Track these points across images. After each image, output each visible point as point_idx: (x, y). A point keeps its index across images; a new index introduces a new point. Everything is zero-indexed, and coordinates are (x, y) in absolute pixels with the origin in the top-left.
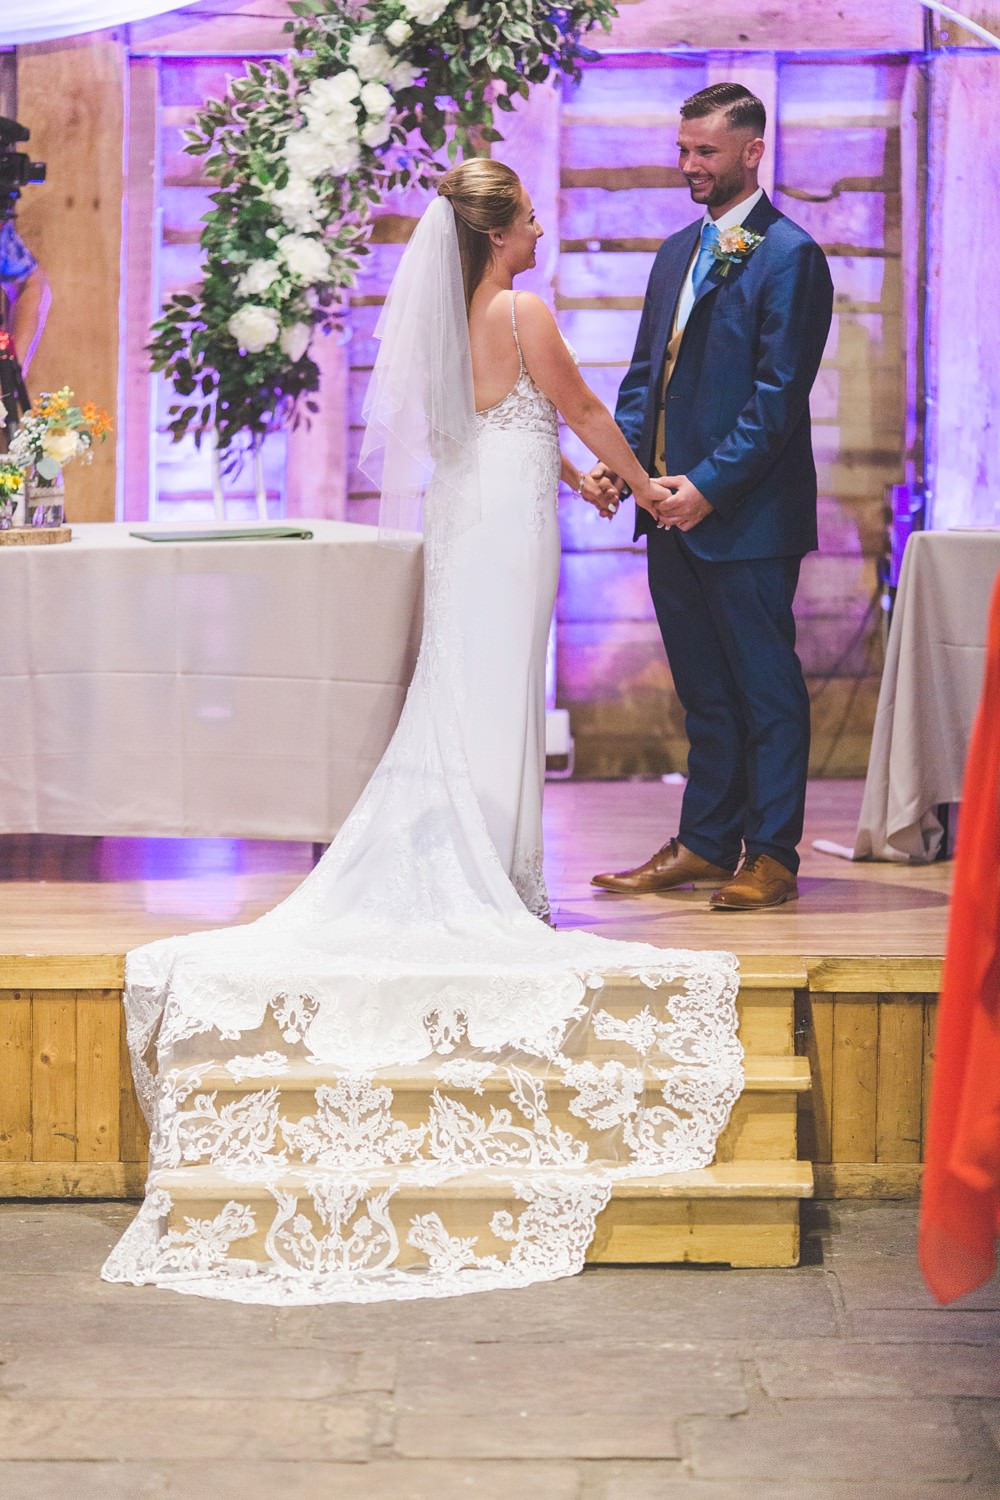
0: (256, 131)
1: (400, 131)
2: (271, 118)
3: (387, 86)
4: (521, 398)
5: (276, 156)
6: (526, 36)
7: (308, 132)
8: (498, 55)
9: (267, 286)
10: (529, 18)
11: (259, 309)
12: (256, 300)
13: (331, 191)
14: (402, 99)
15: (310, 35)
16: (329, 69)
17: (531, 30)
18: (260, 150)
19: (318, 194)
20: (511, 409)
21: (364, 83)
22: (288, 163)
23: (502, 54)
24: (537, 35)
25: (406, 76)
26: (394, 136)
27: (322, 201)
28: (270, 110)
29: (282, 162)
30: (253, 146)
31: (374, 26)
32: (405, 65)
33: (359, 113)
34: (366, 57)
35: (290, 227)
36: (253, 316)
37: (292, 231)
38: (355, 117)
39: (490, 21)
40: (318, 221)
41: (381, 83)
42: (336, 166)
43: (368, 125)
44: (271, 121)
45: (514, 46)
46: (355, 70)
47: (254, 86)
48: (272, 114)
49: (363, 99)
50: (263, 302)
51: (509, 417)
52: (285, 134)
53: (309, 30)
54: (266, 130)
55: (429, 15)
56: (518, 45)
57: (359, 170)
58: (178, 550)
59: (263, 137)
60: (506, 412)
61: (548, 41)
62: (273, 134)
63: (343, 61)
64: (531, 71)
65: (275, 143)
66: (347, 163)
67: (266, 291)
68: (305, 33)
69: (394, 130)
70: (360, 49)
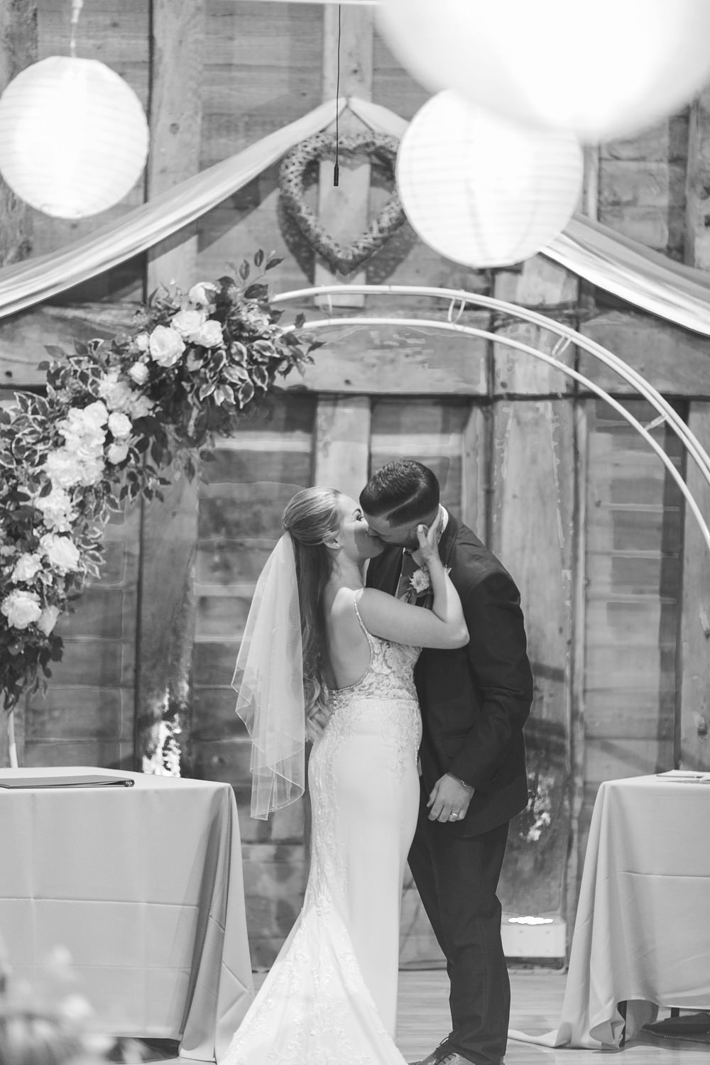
0: (21, 449)
1: (135, 452)
2: (33, 439)
3: (127, 415)
4: (377, 674)
5: (38, 469)
6: (243, 378)
7: (65, 451)
8: (221, 392)
9: (33, 575)
10: (245, 364)
11: (25, 593)
12: (22, 587)
13: (81, 498)
14: (139, 425)
15: (63, 372)
16: (82, 400)
17: (246, 373)
18: (25, 464)
19: (72, 501)
20: (371, 684)
21: (110, 412)
22: (49, 475)
23: (224, 392)
24: (250, 375)
25: (143, 407)
26: (132, 455)
27: (73, 507)
28: (32, 433)
29: (43, 475)
30: (19, 462)
31: (119, 366)
32: (144, 398)
33: (106, 436)
34: (113, 391)
35: (49, 528)
36: (21, 599)
37: (50, 531)
38: (103, 440)
39: (212, 365)
40: (70, 523)
41: (123, 412)
42: (87, 479)
43: (113, 445)
44: (34, 441)
45: (233, 385)
46: (104, 402)
47: (21, 413)
48: (34, 436)
49: (110, 425)
50: (28, 588)
51: (370, 690)
52: (46, 452)
53: (63, 368)
54: (29, 449)
55: (169, 359)
56: (236, 384)
57: (102, 482)
58: (33, 795)
59: (27, 453)
60: (367, 687)
61: (259, 383)
62: (35, 452)
63: (94, 394)
64: (244, 406)
65: (37, 459)
66: (93, 475)
67: (32, 579)
68: (58, 371)
69: (131, 450)
70: (109, 384)
